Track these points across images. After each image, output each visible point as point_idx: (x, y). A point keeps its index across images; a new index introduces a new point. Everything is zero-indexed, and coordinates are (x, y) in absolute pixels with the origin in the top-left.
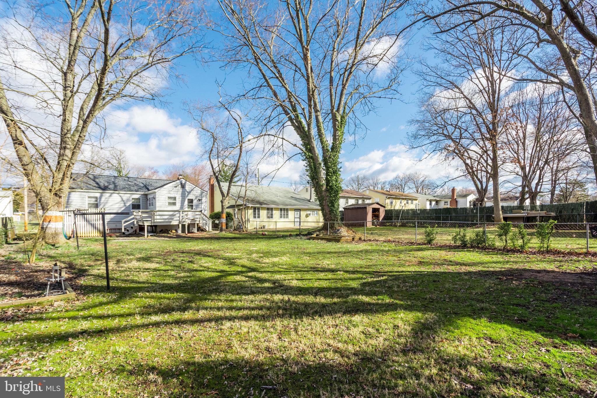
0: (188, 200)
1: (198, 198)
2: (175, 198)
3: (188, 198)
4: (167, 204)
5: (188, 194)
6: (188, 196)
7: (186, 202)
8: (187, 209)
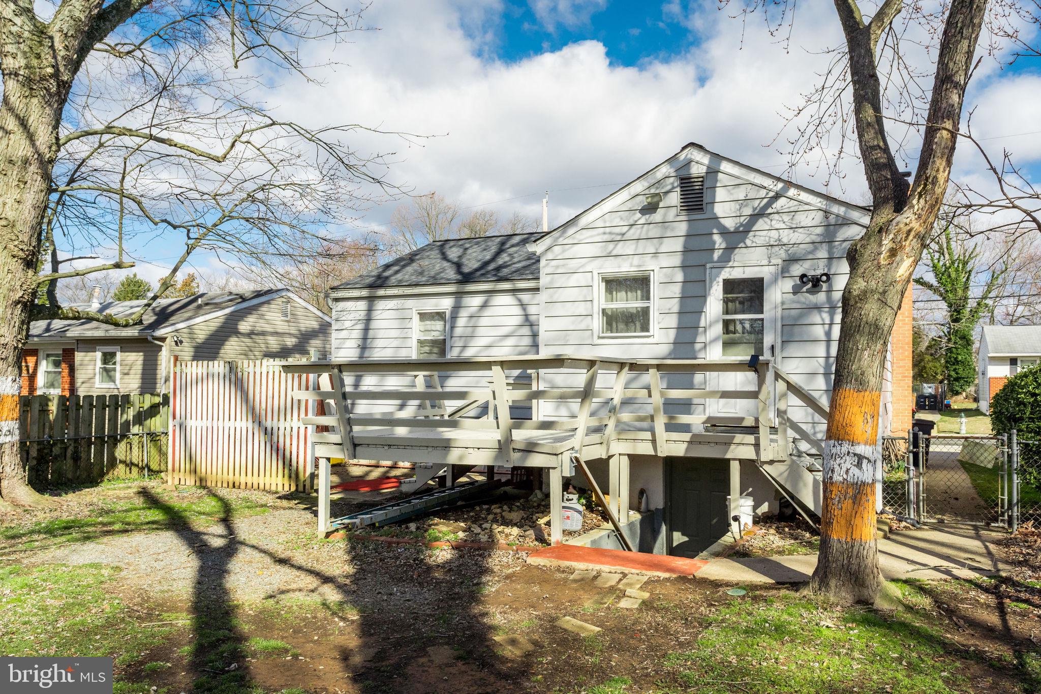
0: (730, 286)
1: (797, 270)
2: (641, 283)
3: (726, 274)
4: (597, 323)
5: (730, 249)
6: (726, 257)
7: (714, 305)
8: (715, 354)
